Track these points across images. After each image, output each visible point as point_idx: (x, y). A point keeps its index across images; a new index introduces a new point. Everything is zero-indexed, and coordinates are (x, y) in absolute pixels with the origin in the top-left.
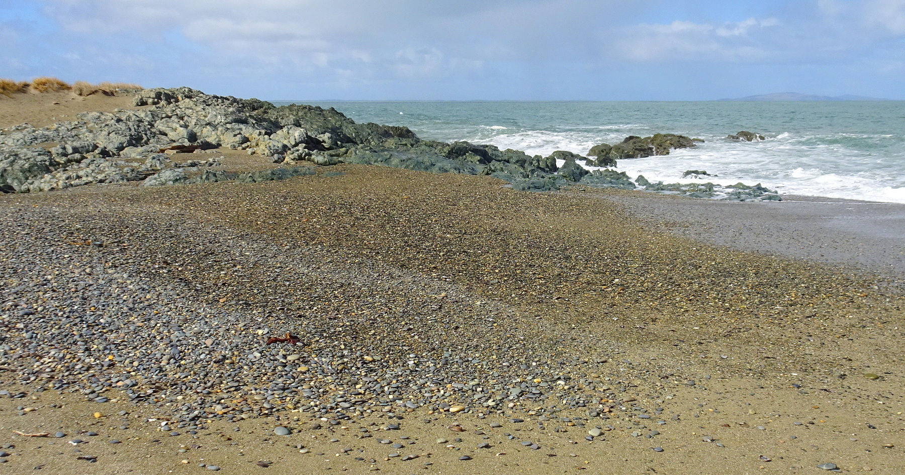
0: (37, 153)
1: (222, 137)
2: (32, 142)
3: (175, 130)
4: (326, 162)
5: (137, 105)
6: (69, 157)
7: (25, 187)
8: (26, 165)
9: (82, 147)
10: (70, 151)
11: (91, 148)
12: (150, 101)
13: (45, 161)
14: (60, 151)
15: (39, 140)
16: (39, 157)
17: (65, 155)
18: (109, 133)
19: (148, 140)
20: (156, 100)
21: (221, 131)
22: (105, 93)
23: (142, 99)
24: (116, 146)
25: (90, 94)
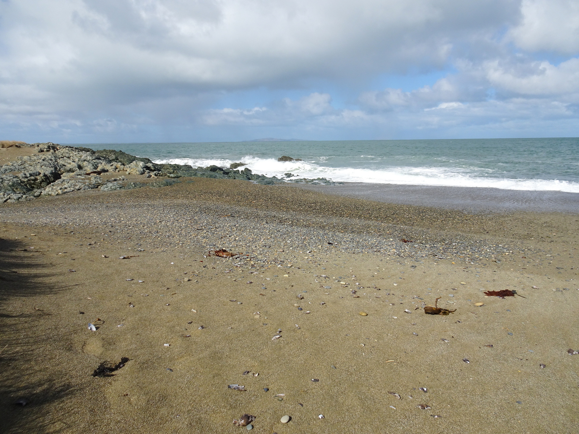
0: (12, 177)
1: (105, 166)
2: (5, 172)
3: (70, 164)
4: (175, 177)
5: (39, 152)
6: (28, 178)
7: (38, 194)
8: (10, 183)
9: (34, 173)
10: (28, 175)
11: (38, 174)
12: (45, 150)
13: (18, 181)
14: (24, 176)
15: (8, 171)
16: (14, 179)
17: (27, 177)
18: (41, 166)
19: (60, 169)
20: (48, 149)
21: (104, 164)
22: (17, 146)
23: (41, 149)
24: (50, 172)
25: (9, 147)
